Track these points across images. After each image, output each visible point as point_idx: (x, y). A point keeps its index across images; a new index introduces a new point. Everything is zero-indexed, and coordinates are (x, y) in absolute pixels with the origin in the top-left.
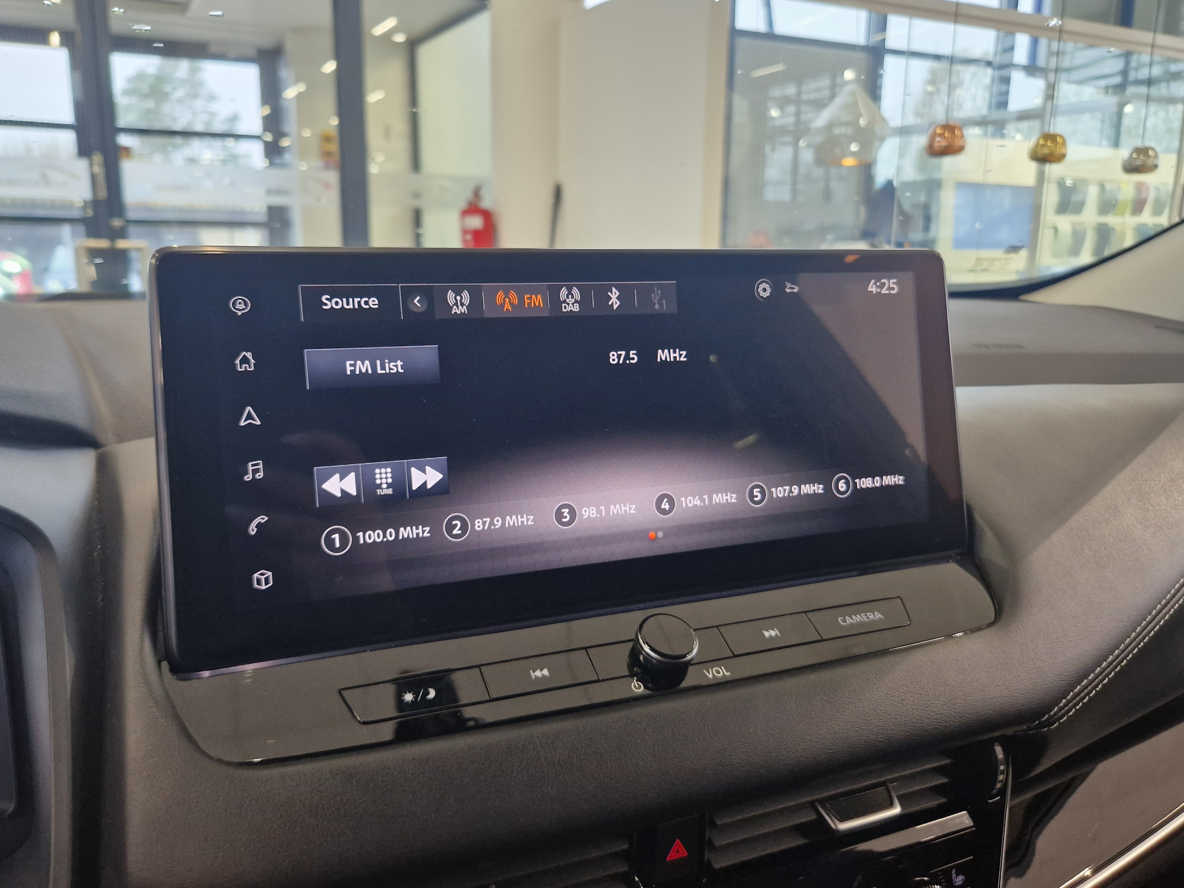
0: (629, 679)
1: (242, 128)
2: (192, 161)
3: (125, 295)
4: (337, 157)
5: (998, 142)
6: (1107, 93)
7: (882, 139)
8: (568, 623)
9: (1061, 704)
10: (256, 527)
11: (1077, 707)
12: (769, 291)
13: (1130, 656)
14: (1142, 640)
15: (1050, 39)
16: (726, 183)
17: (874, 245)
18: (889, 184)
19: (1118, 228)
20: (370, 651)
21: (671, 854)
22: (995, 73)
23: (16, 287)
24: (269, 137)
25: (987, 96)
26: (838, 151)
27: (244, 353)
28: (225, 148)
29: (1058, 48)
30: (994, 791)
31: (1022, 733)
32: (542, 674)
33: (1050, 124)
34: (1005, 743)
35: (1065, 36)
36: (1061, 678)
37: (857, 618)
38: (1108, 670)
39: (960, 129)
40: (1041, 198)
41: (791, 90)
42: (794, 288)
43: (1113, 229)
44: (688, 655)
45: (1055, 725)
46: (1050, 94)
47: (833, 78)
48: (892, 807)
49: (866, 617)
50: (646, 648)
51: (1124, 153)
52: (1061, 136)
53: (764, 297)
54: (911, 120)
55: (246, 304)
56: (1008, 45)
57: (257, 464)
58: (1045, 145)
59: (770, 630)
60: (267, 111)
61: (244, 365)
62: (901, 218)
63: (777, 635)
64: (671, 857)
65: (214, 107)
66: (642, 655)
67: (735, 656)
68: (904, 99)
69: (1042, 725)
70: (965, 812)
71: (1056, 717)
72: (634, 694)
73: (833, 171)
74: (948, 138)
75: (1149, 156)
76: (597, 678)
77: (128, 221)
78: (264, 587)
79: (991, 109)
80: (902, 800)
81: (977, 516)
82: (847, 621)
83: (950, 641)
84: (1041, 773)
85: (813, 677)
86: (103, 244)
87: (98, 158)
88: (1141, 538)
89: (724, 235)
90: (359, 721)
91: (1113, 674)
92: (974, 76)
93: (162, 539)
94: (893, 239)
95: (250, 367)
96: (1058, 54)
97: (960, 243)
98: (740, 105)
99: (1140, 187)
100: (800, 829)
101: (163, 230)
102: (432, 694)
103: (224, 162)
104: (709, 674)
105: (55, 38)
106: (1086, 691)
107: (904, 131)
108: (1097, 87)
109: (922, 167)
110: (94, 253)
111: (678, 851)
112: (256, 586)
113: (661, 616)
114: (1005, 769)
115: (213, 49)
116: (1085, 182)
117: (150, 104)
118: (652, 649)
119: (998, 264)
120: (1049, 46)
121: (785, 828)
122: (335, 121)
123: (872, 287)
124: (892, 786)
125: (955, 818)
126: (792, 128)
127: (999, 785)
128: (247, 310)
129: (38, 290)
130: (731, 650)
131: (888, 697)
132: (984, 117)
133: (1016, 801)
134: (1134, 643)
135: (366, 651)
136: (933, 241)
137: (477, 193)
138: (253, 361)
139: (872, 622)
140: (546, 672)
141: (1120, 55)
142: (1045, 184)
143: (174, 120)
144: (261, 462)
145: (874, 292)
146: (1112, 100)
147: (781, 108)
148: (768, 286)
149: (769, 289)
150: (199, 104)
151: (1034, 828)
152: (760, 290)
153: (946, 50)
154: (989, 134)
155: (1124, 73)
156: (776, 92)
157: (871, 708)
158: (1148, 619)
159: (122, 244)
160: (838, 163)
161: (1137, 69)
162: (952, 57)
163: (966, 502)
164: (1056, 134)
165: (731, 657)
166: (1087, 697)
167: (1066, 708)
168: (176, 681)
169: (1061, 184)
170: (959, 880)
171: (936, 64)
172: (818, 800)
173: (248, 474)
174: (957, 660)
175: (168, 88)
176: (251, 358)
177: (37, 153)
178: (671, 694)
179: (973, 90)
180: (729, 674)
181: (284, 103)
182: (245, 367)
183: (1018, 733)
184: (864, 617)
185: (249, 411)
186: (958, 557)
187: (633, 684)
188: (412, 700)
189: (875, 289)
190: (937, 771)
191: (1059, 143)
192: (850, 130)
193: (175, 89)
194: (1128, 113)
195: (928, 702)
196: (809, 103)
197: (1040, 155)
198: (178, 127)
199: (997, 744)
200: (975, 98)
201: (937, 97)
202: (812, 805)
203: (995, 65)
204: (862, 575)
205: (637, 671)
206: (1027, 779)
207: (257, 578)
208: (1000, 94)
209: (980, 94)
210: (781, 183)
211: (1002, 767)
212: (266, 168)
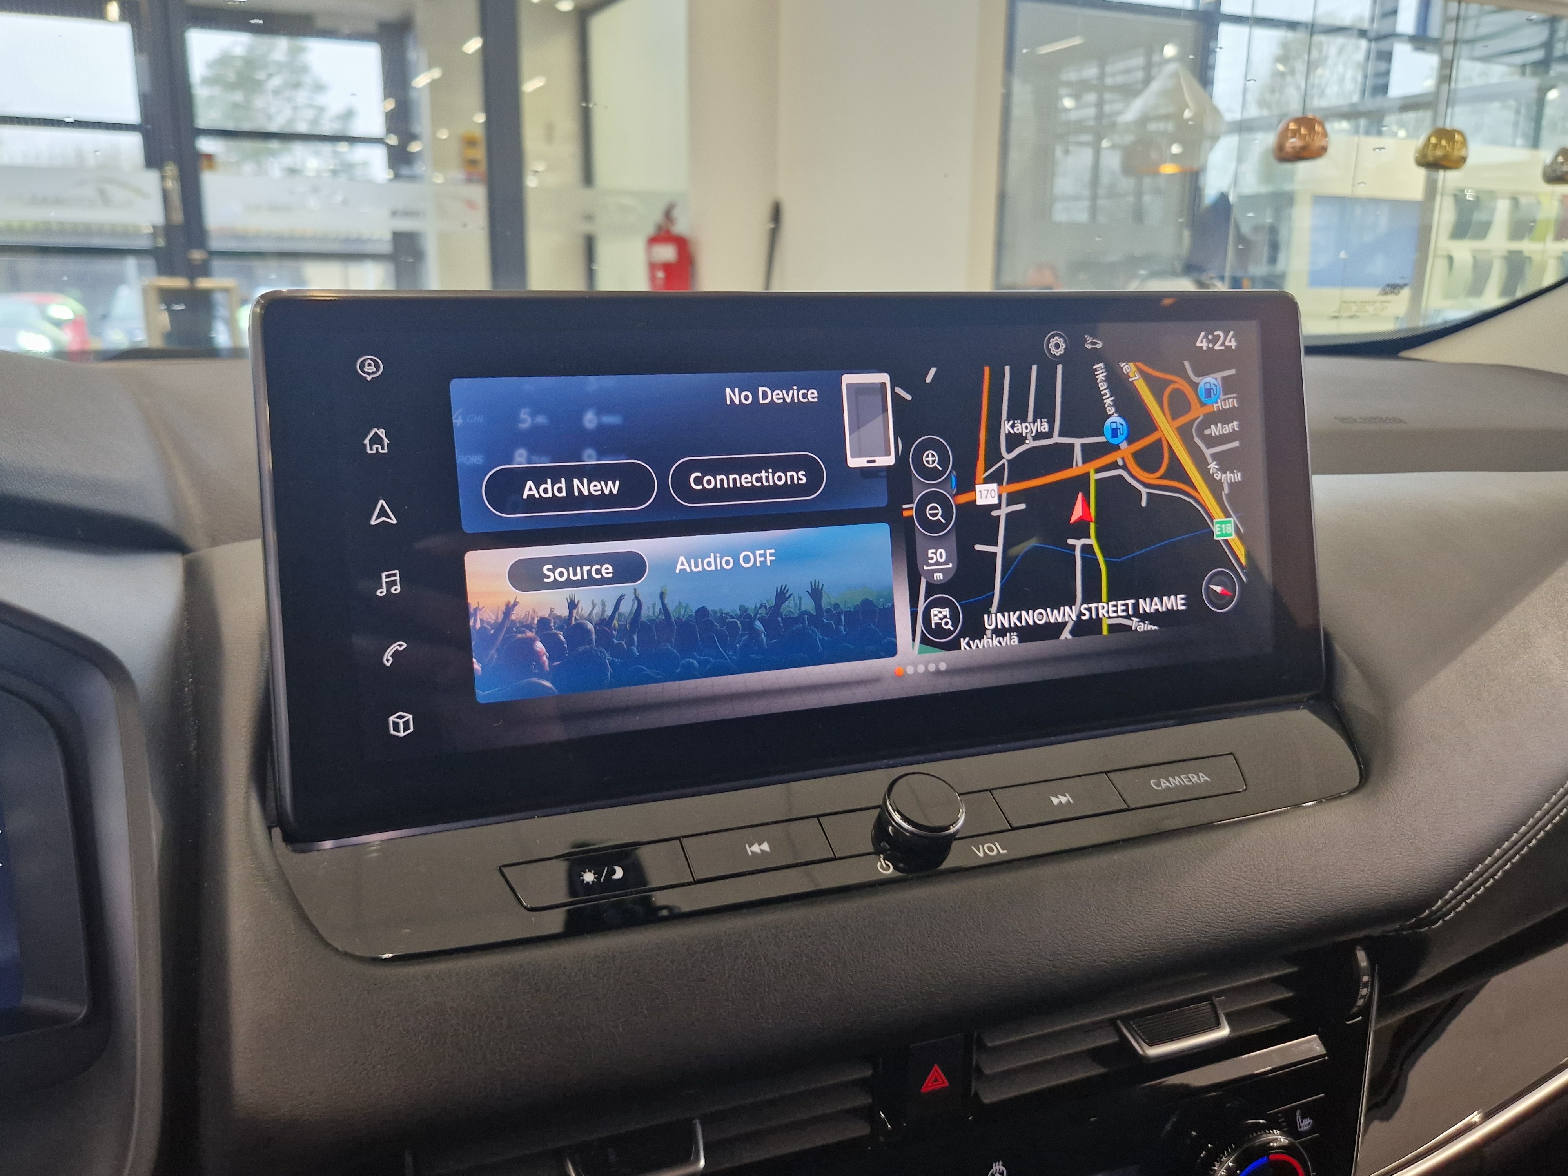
0: (873, 856)
1: (358, 129)
2: (292, 171)
3: (211, 352)
4: (483, 167)
5: (1374, 141)
6: (1523, 73)
7: (1215, 138)
8: (787, 784)
9: (1447, 897)
10: (391, 656)
11: (1468, 901)
12: (1063, 347)
13: (1542, 833)
16: (1002, 197)
17: (1200, 284)
18: (1223, 198)
19: (1536, 258)
20: (538, 817)
21: (928, 1083)
22: (1370, 46)
23: (67, 339)
24: (393, 140)
25: (1360, 78)
26: (1154, 155)
27: (375, 430)
28: (336, 153)
29: (1458, 12)
30: (1355, 1009)
31: (1394, 933)
32: (761, 850)
33: (1445, 118)
34: (1369, 945)
36: (1447, 862)
37: (1176, 781)
38: (1511, 852)
39: (1322, 124)
40: (1431, 218)
41: (1091, 72)
42: (1097, 343)
43: (1529, 259)
44: (951, 827)
45: (1439, 923)
46: (1446, 73)
47: (1149, 55)
48: (1220, 1027)
49: (1188, 779)
50: (897, 817)
51: (1546, 155)
52: (1460, 133)
53: (1056, 354)
54: (1253, 112)
55: (377, 366)
56: (1388, 8)
57: (394, 575)
58: (1438, 146)
59: (1059, 796)
60: (391, 105)
61: (375, 447)
62: (1240, 247)
63: (1069, 801)
64: (927, 1087)
65: (321, 100)
66: (891, 827)
67: (1014, 829)
68: (1245, 84)
69: (1420, 924)
70: (1315, 1036)
71: (1439, 913)
72: (882, 877)
73: (1147, 181)
74: (1305, 135)
76: (833, 856)
77: (211, 253)
78: (402, 734)
79: (1364, 95)
80: (1232, 1018)
81: (1338, 648)
82: (1163, 785)
83: (1299, 812)
84: (1418, 987)
85: (1116, 857)
86: (179, 283)
87: (171, 169)
88: (1559, 678)
89: (998, 270)
90: (525, 908)
91: (1517, 857)
92: (1341, 51)
93: (272, 669)
94: (1227, 274)
95: (383, 448)
96: (1458, 19)
97: (1318, 279)
98: (1022, 92)
99: (1565, 201)
100: (1096, 1055)
101: (258, 265)
102: (619, 873)
103: (335, 172)
104: (979, 852)
105: (113, 10)
106: (1480, 879)
107: (1243, 127)
108: (1509, 65)
109: (1267, 176)
110: (168, 297)
111: (936, 1080)
112: (392, 732)
113: (915, 776)
114: (1370, 980)
115: (321, 23)
116: (1492, 195)
117: (238, 96)
118: (904, 818)
119: (1370, 309)
120: (1445, 8)
121: (1076, 1053)
122: (480, 118)
123: (1202, 342)
124: (1219, 1001)
125: (1301, 1043)
126: (1092, 123)
127: (1360, 1002)
128: (378, 375)
129: (96, 344)
130: (1008, 821)
131: (1215, 884)
132: (1353, 105)
133: (1383, 1024)
134: (1547, 817)
135: (534, 817)
136: (1282, 276)
137: (668, 214)
138: (386, 441)
139: (1194, 786)
140: (765, 847)
141: (1544, 21)
142: (1438, 198)
143: (270, 117)
144: (397, 572)
145: (1205, 348)
146: (1531, 83)
147: (1077, 97)
148: (1062, 341)
149: (1064, 345)
150: (302, 96)
151: (1406, 1058)
152: (1051, 346)
153: (1303, 15)
154: (1361, 129)
155: (1548, 45)
156: (1071, 75)
157: (1193, 899)
159: (203, 283)
160: (1155, 173)
162: (1313, 25)
163: (1324, 629)
164: (1454, 130)
165: (1009, 830)
166: (1482, 888)
167: (1454, 902)
168: (291, 854)
169: (1459, 198)
170: (1305, 1124)
171: (1290, 35)
172: (1121, 1018)
173: (382, 588)
174: (1308, 837)
175: (261, 75)
176: (383, 436)
177: (91, 162)
178: (929, 876)
179: (1341, 68)
180: (1005, 851)
181: (413, 95)
182: (377, 449)
183: (1387, 934)
184: (1184, 780)
185: (382, 506)
186: (1312, 702)
187: (879, 864)
188: (592, 880)
189: (1206, 344)
190: (1280, 981)
191: (1458, 142)
192: (1170, 127)
193: (270, 76)
194: (1553, 101)
195: (1269, 892)
196: (1116, 89)
197: (1431, 159)
198: (274, 127)
199: (1359, 948)
200: (1342, 80)
201: (1289, 79)
202: (1112, 1022)
203: (1372, 34)
204: (1182, 724)
205: (885, 846)
206: (1400, 995)
207: (394, 723)
208: (1377, 75)
209: (1349, 74)
210: (1077, 198)
211: (1365, 979)
212: (390, 180)
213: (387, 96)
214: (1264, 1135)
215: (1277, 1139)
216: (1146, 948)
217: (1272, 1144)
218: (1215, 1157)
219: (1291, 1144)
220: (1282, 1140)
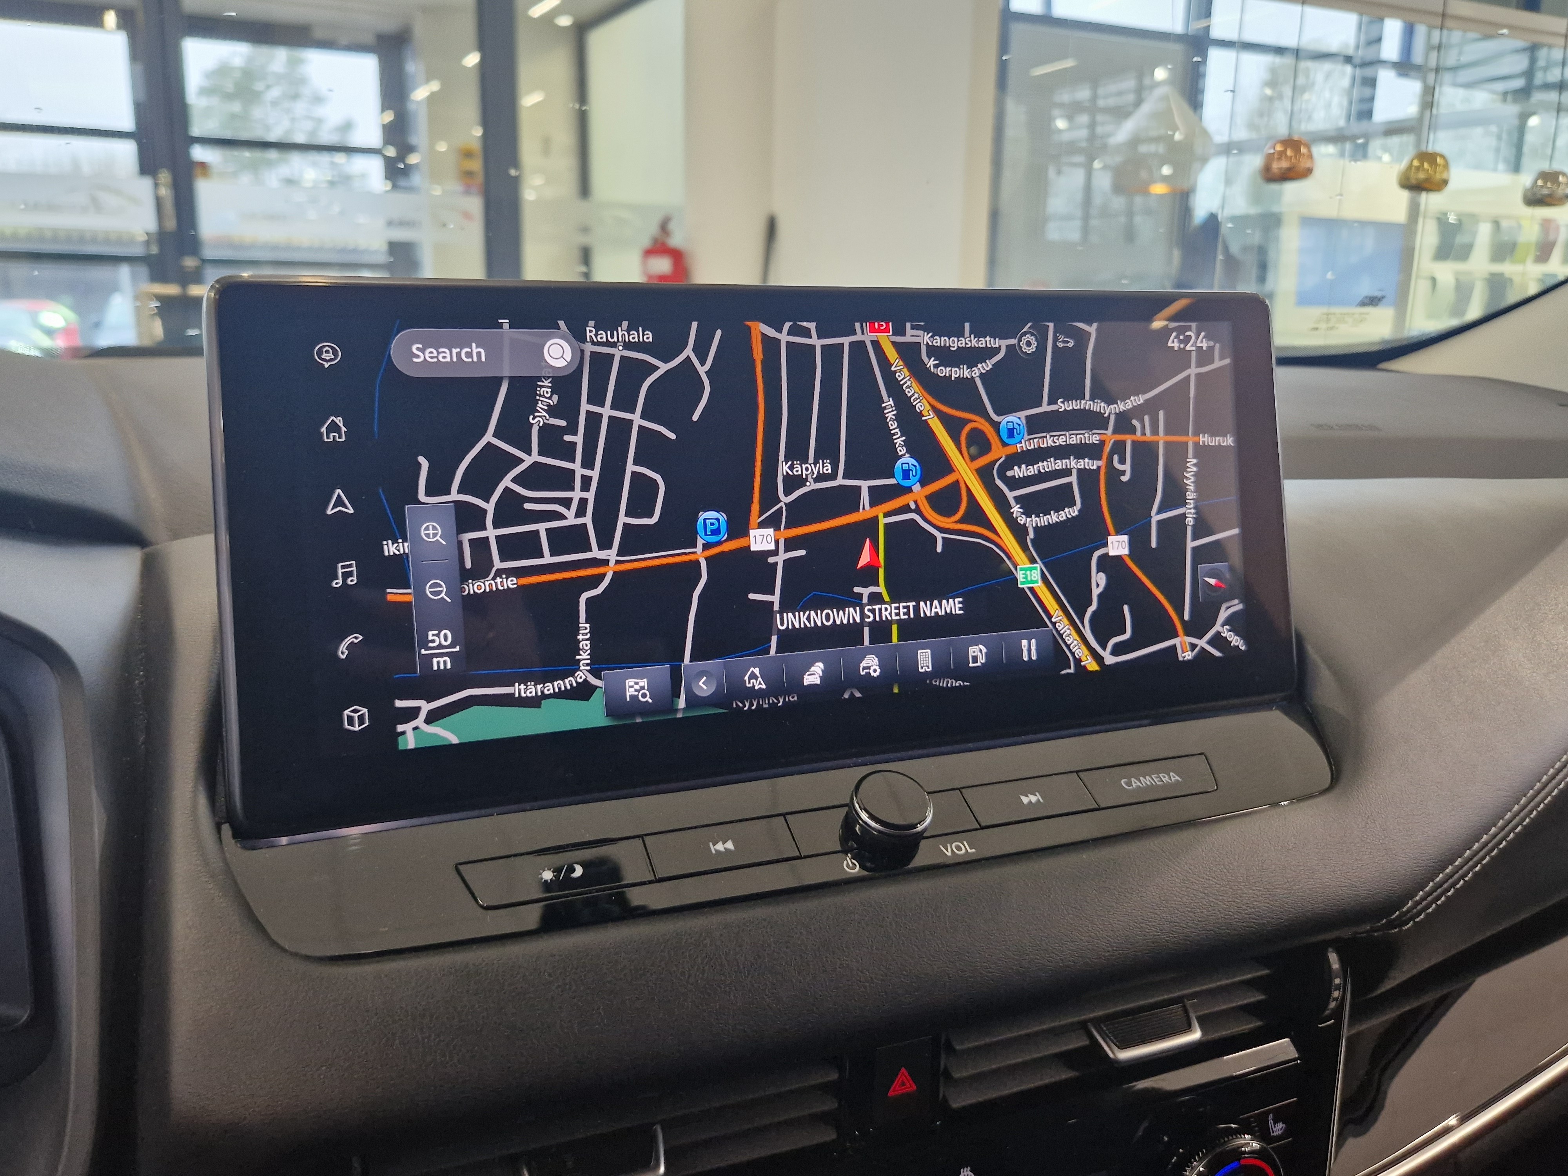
0: (840, 854)
1: (357, 139)
2: (290, 182)
4: (480, 178)
5: (1359, 164)
6: (1505, 100)
7: (1204, 160)
9: (1418, 898)
10: (347, 649)
11: (1439, 902)
12: (1035, 345)
13: (1512, 835)
14: (1528, 816)
15: (1431, 27)
16: (995, 216)
18: (1212, 219)
19: (1517, 279)
20: (497, 815)
21: (895, 1088)
22: (1355, 72)
23: (56, 343)
24: (391, 152)
25: (1345, 103)
26: (1144, 174)
27: (332, 418)
28: (333, 165)
29: (1441, 40)
30: (1327, 1012)
31: (1365, 935)
32: (725, 849)
33: (1427, 143)
34: (1341, 947)
35: (1449, 23)
36: (1418, 862)
37: (1147, 781)
38: (1481, 854)
39: (1308, 147)
40: (1414, 239)
41: (1083, 94)
42: (1069, 342)
43: (1511, 280)
44: (919, 825)
45: (1410, 925)
46: (1428, 101)
47: (1140, 78)
48: (1191, 1031)
49: (1159, 779)
50: (864, 816)
51: (1526, 179)
52: (1443, 157)
53: (1028, 352)
54: (1242, 134)
55: (335, 353)
56: (1374, 35)
57: (350, 566)
58: (1421, 169)
59: (1029, 795)
60: (389, 117)
61: (332, 434)
63: (1039, 800)
64: (894, 1091)
65: (320, 111)
66: (858, 826)
67: (983, 828)
68: (1234, 108)
69: (1391, 925)
70: (1287, 1039)
71: (1409, 915)
72: (848, 876)
73: (1138, 200)
74: (1292, 157)
75: (1559, 184)
76: (799, 855)
77: (204, 261)
78: (357, 728)
79: (1350, 120)
80: (1204, 1022)
81: (1310, 649)
82: (1134, 784)
83: (1274, 812)
84: (1391, 990)
85: (1085, 856)
86: (172, 290)
87: (165, 176)
88: (1529, 681)
90: (481, 906)
91: (1488, 858)
92: (1328, 76)
95: (339, 438)
96: (1439, 47)
97: (1304, 299)
98: (1016, 113)
99: (1546, 225)
100: (1067, 1058)
102: (578, 872)
103: (332, 183)
104: (948, 851)
105: (110, 18)
106: (1450, 881)
107: (1232, 149)
108: (1493, 92)
109: (1256, 198)
112: (347, 726)
113: (883, 774)
114: (1342, 982)
115: (318, 34)
116: (1474, 218)
117: (236, 107)
118: (872, 817)
119: (1350, 321)
120: (1429, 36)
121: (1046, 1057)
122: (478, 132)
123: (1173, 342)
124: (1190, 1004)
125: (1274, 1047)
126: (1084, 144)
127: (1333, 1005)
128: (336, 361)
130: (977, 820)
131: (1185, 883)
132: (1340, 129)
133: (1356, 1029)
134: (1518, 818)
135: (493, 815)
137: (664, 227)
138: (344, 429)
139: (1165, 786)
140: (730, 845)
141: (1525, 50)
142: (1420, 221)
143: (268, 128)
144: (354, 562)
145: (1176, 349)
146: (1512, 110)
147: (1070, 118)
148: (1034, 339)
149: (1035, 343)
150: (300, 108)
152: (1023, 344)
153: (1290, 41)
154: (1347, 154)
155: (1529, 74)
156: (1065, 96)
157: (1163, 899)
158: (1536, 788)
159: (195, 290)
160: (1145, 192)
161: (1546, 69)
162: (1298, 51)
163: (1296, 631)
164: (1436, 153)
165: (976, 829)
166: (1452, 889)
167: (1424, 903)
168: (240, 850)
169: (1442, 221)
170: (1278, 1129)
171: (1277, 60)
172: (1091, 1020)
173: (337, 578)
174: (1279, 837)
175: (259, 86)
176: (341, 425)
177: (86, 169)
178: (895, 875)
179: (1327, 94)
180: (973, 850)
181: (411, 107)
182: (334, 437)
183: (1358, 936)
184: (1155, 779)
185: (339, 495)
186: (1285, 703)
187: (845, 863)
188: (551, 878)
189: (1178, 345)
190: (1250, 984)
191: (1440, 165)
192: (1161, 149)
193: (268, 87)
194: (1533, 127)
195: (1239, 892)
196: (1107, 110)
197: (1413, 181)
198: (272, 137)
199: (1330, 950)
200: (1328, 105)
201: (1277, 104)
202: (1083, 1026)
203: (1357, 61)
204: (1157, 724)
205: (852, 845)
206: (1372, 998)
207: (348, 716)
208: (1362, 100)
209: (1336, 100)
210: (1068, 218)
211: (1337, 981)
212: (387, 192)
213: (384, 108)
214: (1236, 1140)
215: (1249, 1143)
216: (1115, 948)
217: (1243, 1149)
218: (1186, 1162)
219: (1262, 1148)
220: (1254, 1144)
